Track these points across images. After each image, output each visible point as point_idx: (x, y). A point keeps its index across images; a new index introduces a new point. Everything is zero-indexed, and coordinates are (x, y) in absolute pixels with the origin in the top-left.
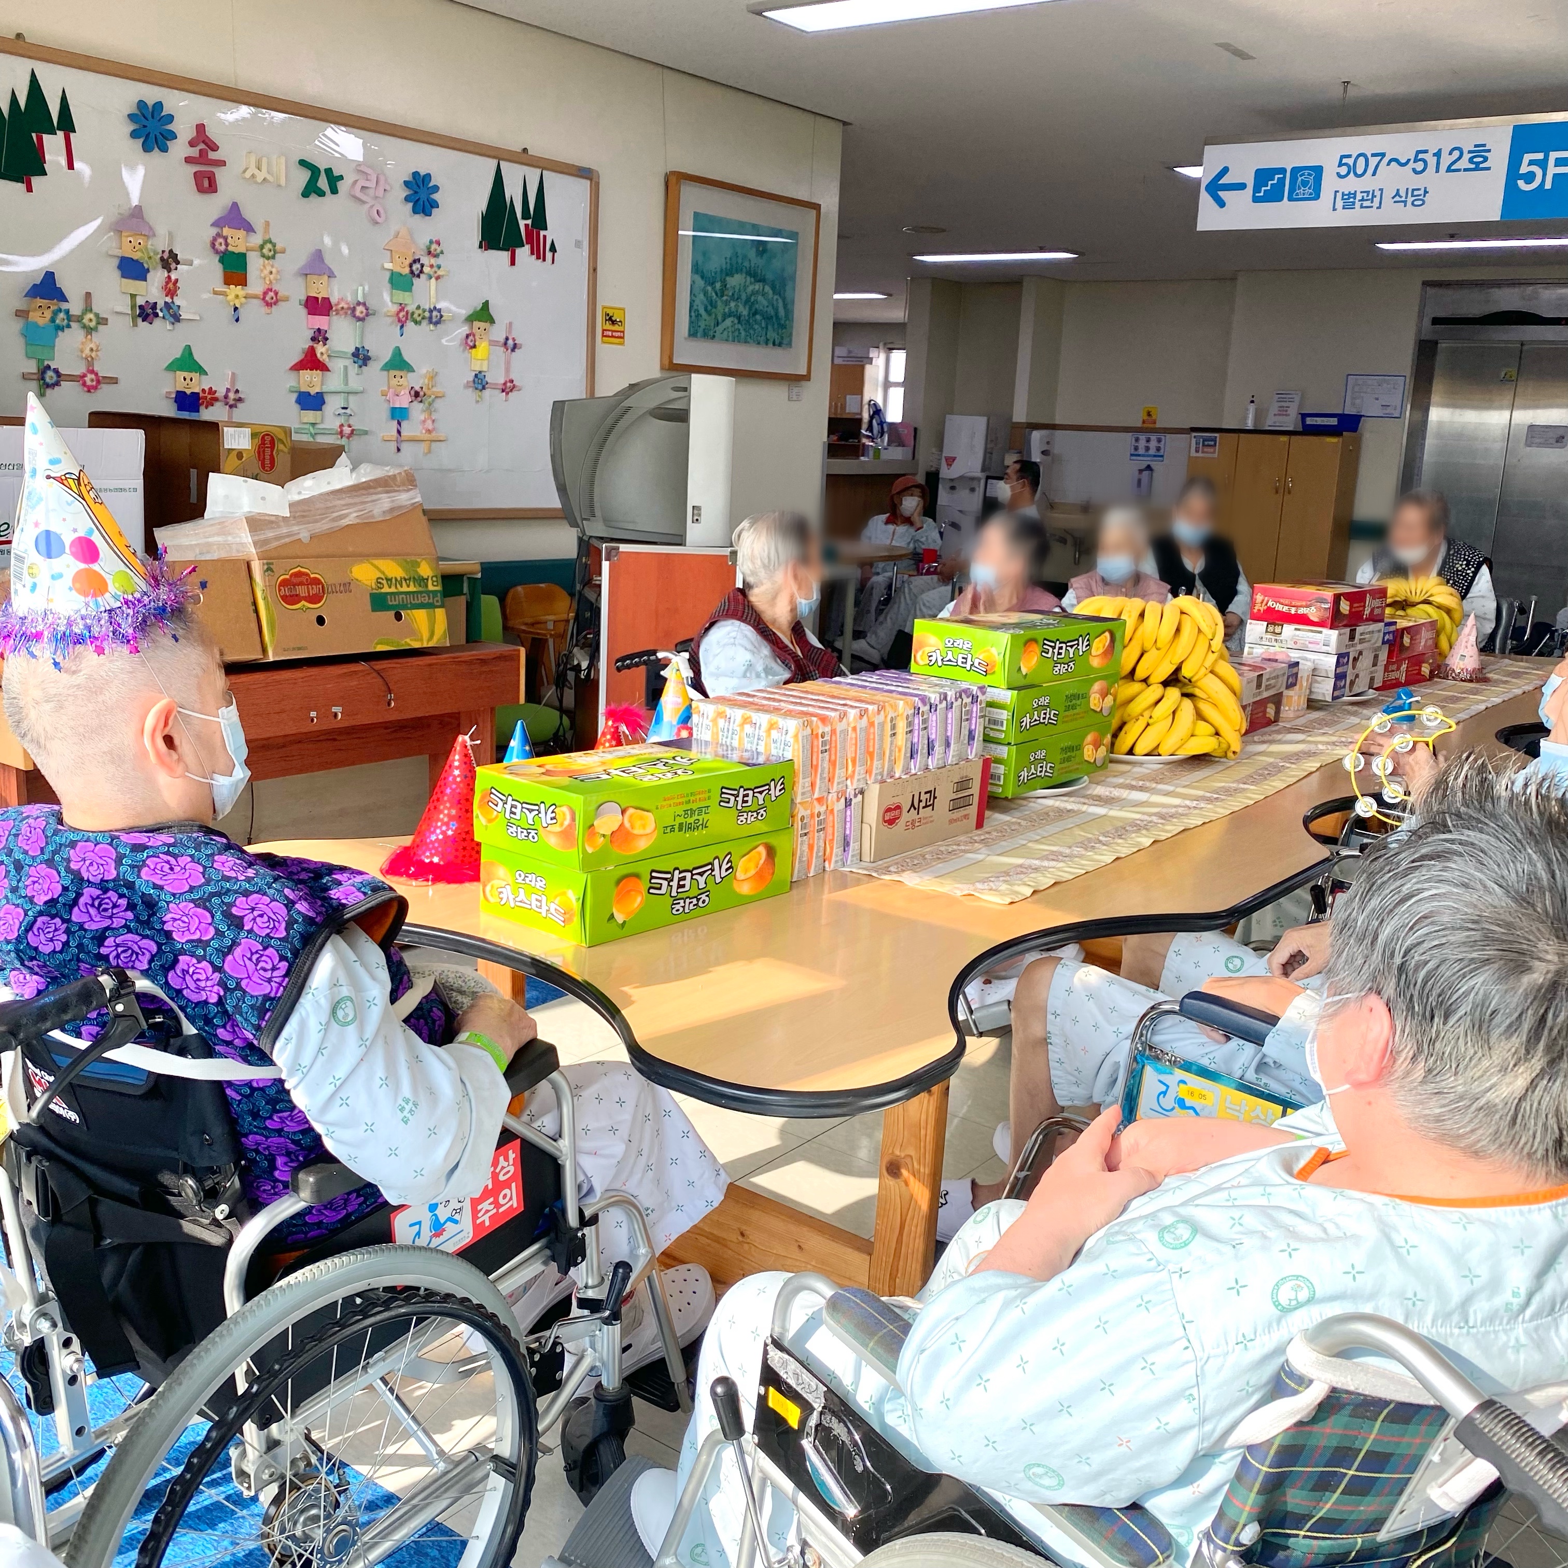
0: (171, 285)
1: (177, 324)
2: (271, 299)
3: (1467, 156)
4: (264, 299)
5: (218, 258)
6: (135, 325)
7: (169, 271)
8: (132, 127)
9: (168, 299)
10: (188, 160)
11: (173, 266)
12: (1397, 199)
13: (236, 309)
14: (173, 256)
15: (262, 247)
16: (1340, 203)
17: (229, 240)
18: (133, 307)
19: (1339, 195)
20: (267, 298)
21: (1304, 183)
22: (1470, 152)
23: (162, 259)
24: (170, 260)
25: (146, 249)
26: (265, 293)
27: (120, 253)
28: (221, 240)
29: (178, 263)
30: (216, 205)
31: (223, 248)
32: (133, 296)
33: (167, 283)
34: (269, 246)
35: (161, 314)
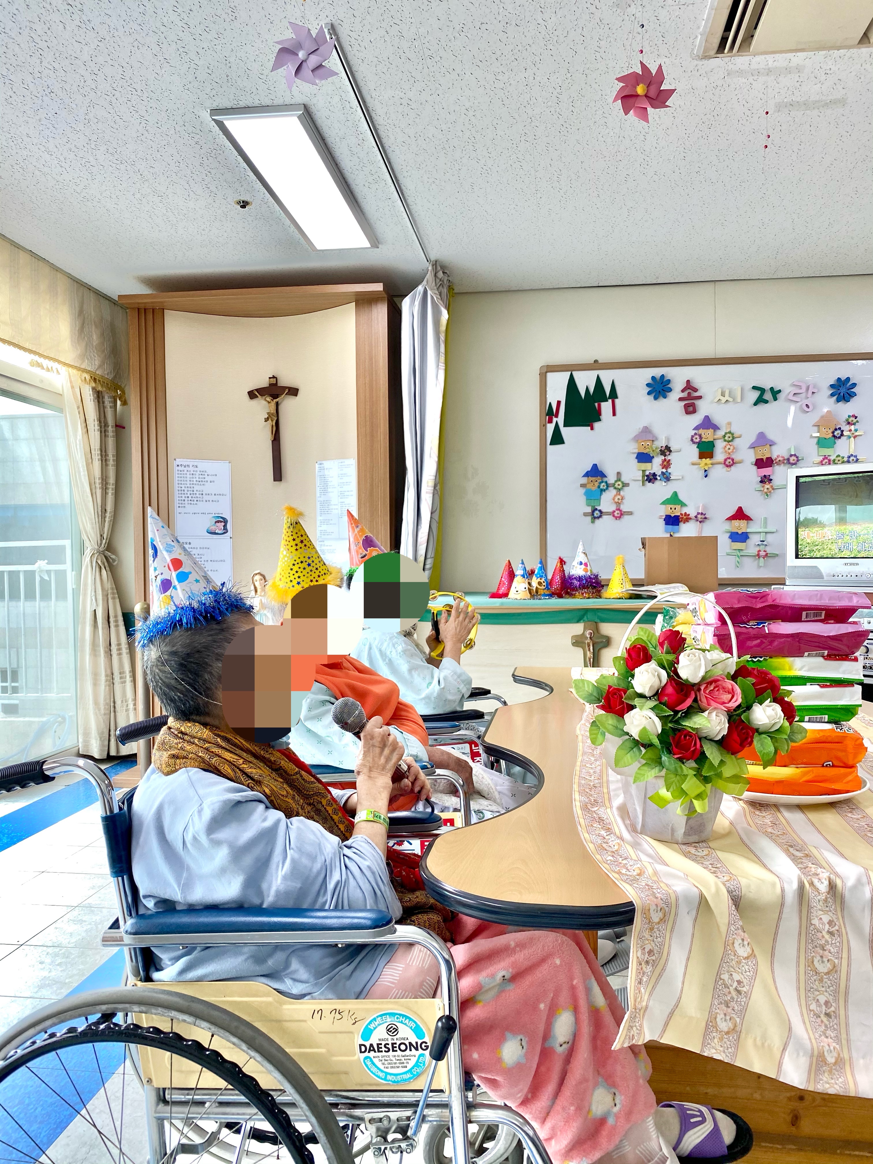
0: (665, 463)
1: (669, 483)
2: (730, 463)
4: (725, 463)
5: (696, 446)
6: (643, 485)
7: (665, 456)
8: (649, 389)
9: (664, 470)
10: (681, 399)
11: (668, 453)
13: (706, 471)
14: (668, 448)
15: (724, 436)
17: (703, 436)
18: (643, 477)
20: (727, 463)
23: (661, 450)
24: (666, 451)
25: (652, 447)
26: (726, 460)
27: (637, 451)
28: (697, 437)
29: (670, 451)
30: (696, 419)
31: (698, 440)
32: (644, 471)
33: (663, 462)
34: (728, 435)
35: (659, 478)
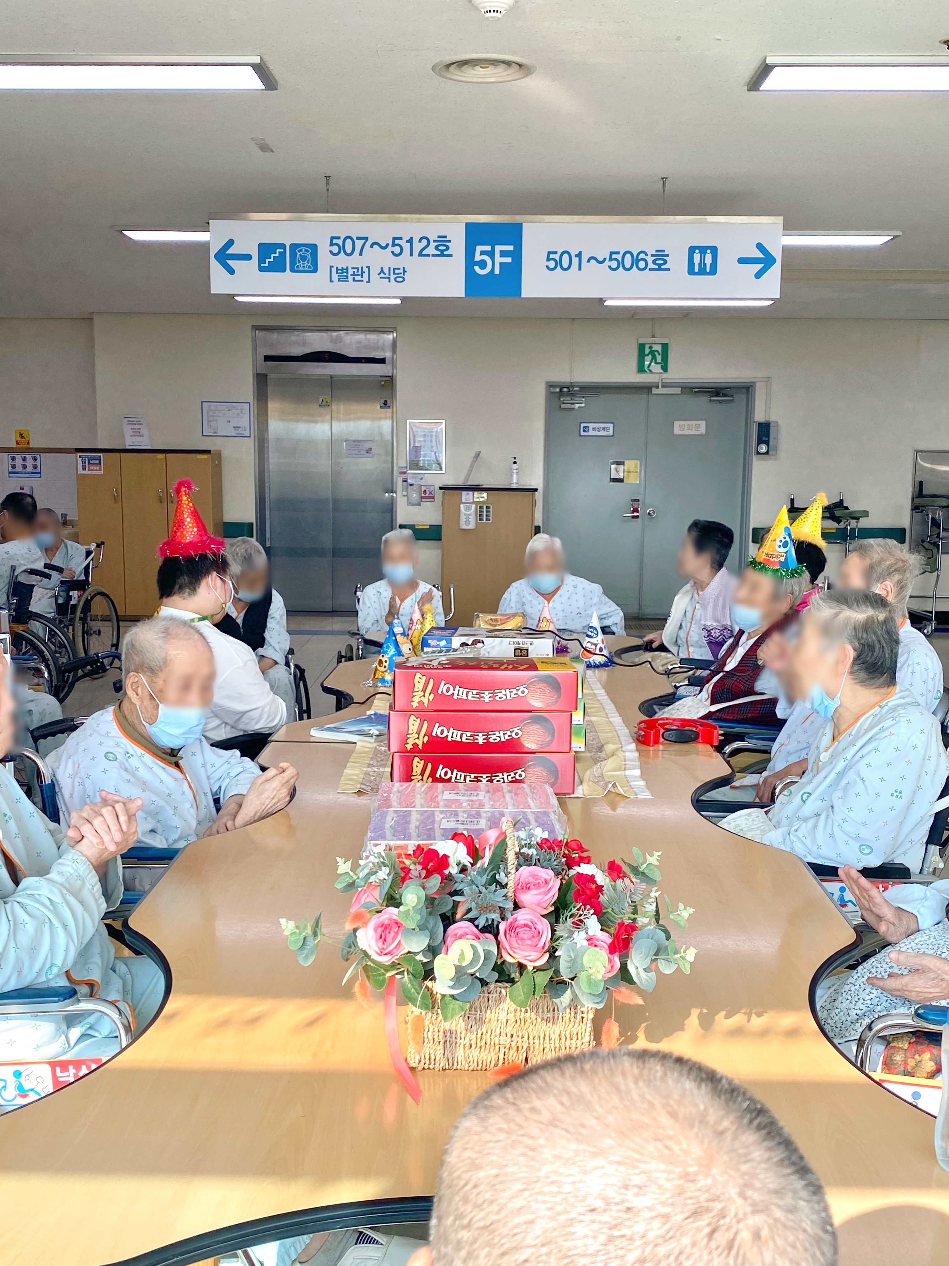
3: (433, 245)
12: (382, 275)
16: (335, 277)
19: (334, 270)
21: (303, 258)
22: (434, 241)
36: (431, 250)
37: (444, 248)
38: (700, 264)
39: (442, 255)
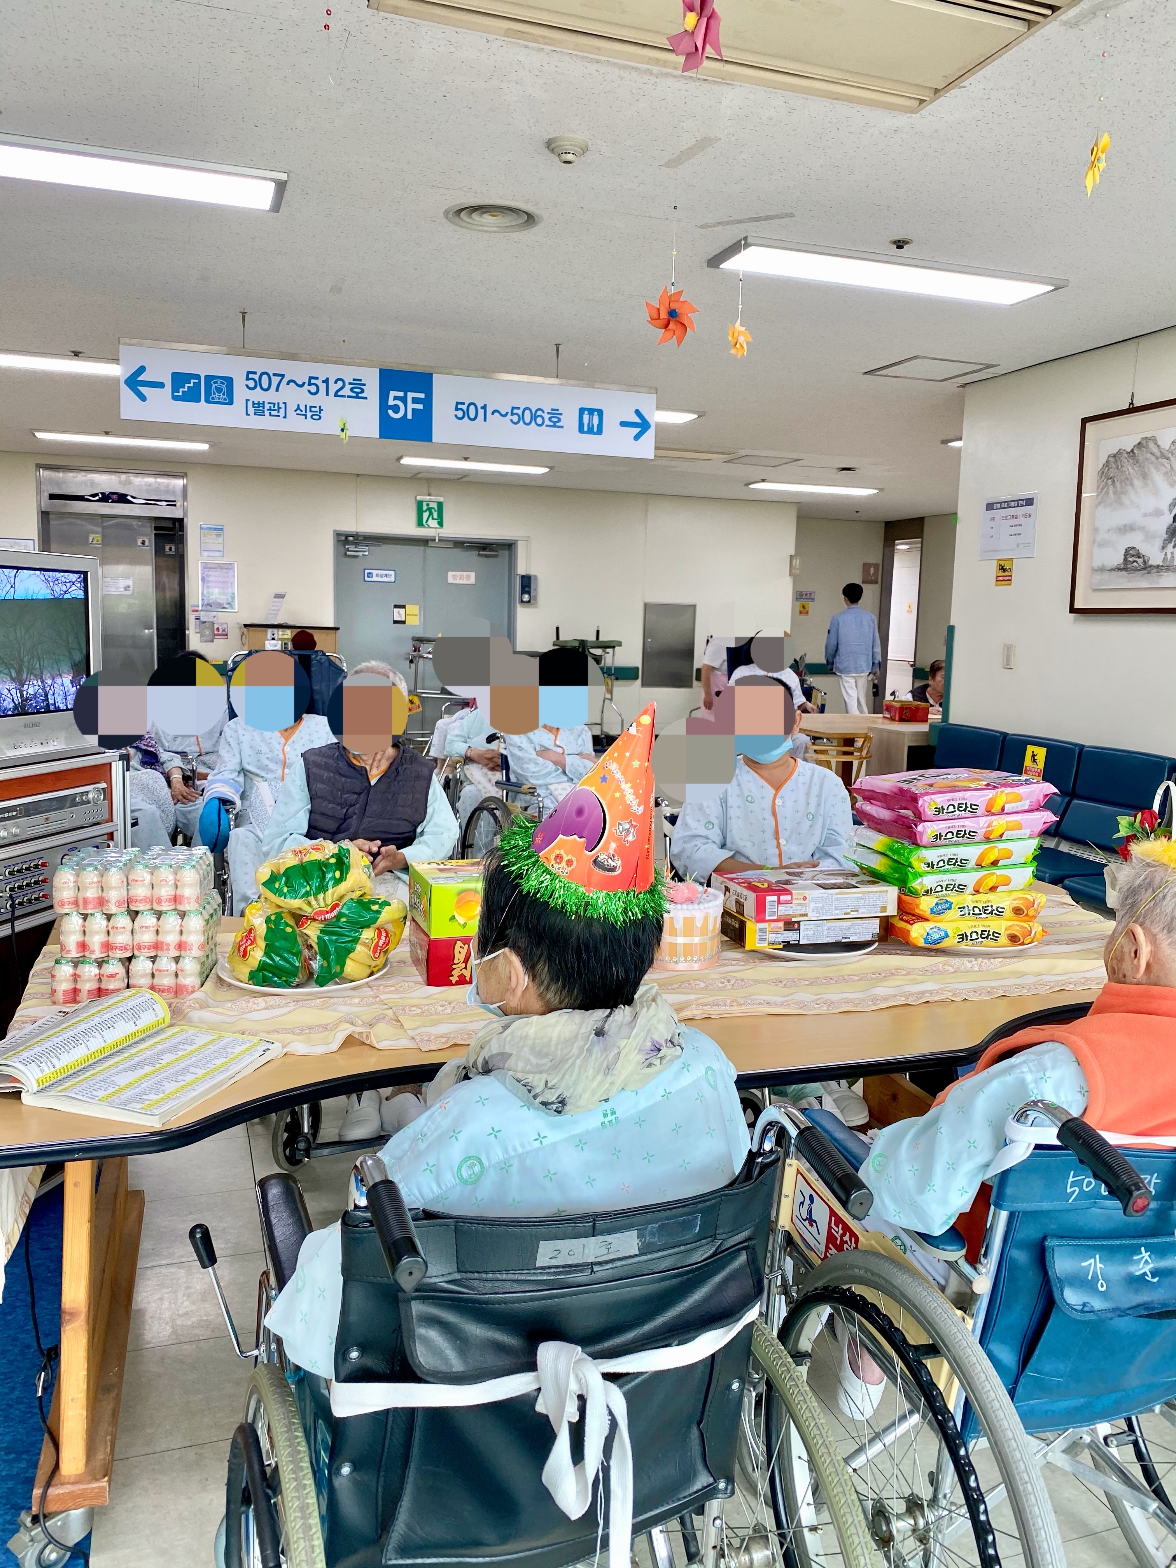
3: (348, 387)
12: (299, 412)
16: (251, 410)
19: (250, 404)
21: (219, 390)
22: (350, 383)
36: (346, 391)
37: (359, 390)
38: (589, 424)
39: (357, 397)
